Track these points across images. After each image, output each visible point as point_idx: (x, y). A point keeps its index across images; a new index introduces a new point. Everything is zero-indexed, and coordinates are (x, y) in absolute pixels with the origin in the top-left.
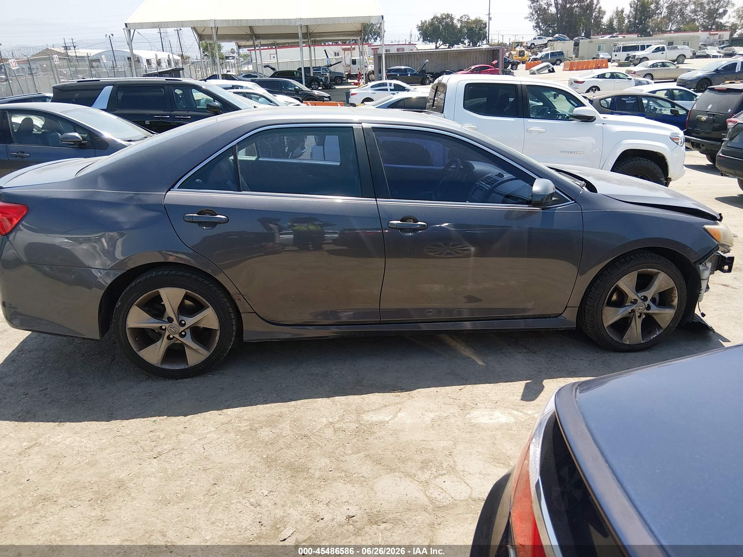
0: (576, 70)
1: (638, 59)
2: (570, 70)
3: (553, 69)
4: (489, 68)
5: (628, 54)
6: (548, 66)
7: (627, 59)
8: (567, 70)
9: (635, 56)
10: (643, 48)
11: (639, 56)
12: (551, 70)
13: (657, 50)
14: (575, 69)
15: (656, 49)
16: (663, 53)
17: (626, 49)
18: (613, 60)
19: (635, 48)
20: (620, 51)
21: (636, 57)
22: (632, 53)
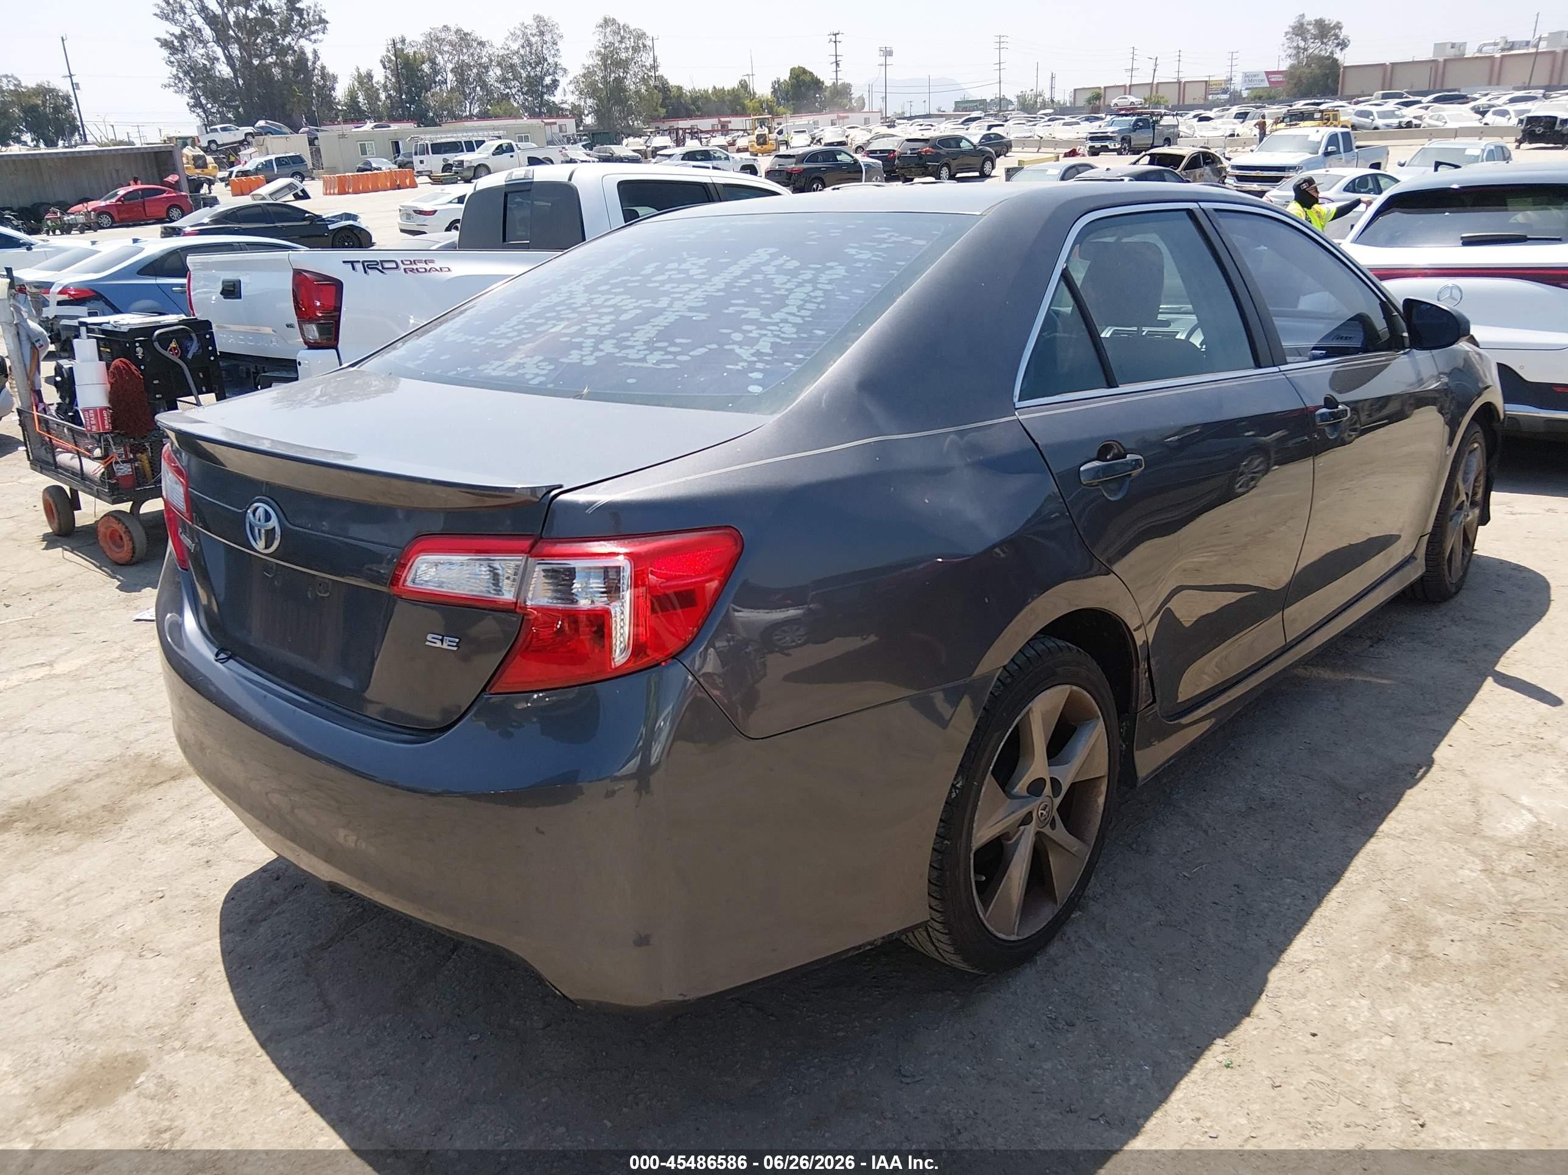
0: (356, 192)
1: (469, 168)
2: (340, 194)
3: (303, 191)
4: (164, 191)
5: (445, 160)
6: (290, 187)
7: (447, 167)
8: (334, 194)
9: (462, 162)
10: (470, 147)
11: (471, 162)
12: (301, 194)
13: (500, 151)
14: (351, 191)
15: (497, 149)
16: (512, 156)
17: (438, 148)
18: (418, 172)
19: (455, 147)
20: (428, 153)
21: (466, 165)
22: (453, 158)
